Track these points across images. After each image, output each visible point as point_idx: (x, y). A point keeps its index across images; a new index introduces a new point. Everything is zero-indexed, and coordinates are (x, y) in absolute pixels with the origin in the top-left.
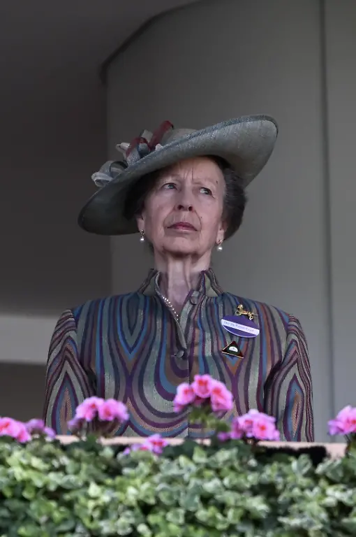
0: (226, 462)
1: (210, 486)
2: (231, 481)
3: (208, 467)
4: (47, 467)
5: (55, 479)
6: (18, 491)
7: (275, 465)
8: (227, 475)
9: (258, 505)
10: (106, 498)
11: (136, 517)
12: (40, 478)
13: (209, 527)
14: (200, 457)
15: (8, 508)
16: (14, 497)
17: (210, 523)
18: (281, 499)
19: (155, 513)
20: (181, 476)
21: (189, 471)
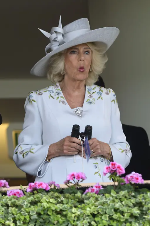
0: (123, 196)
1: (118, 205)
2: (125, 203)
3: (116, 198)
4: (56, 202)
5: (59, 207)
6: (46, 212)
7: (142, 195)
8: (124, 200)
9: (136, 211)
10: (79, 213)
11: (90, 219)
12: (54, 207)
13: (118, 221)
14: (113, 194)
15: (42, 218)
16: (44, 214)
17: (118, 219)
18: (144, 209)
19: (98, 216)
20: (107, 202)
21: (109, 199)
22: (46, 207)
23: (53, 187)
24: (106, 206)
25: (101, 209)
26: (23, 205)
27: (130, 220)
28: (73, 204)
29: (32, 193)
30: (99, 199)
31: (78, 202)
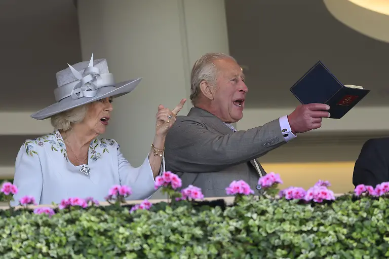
0: (181, 213)
1: (175, 224)
2: (184, 221)
3: (173, 215)
4: (98, 220)
5: (103, 226)
6: (86, 232)
7: (205, 212)
8: (182, 218)
9: (198, 232)
10: (127, 233)
11: (142, 241)
12: (96, 226)
13: (176, 244)
14: (169, 210)
15: (82, 240)
16: (84, 235)
17: (177, 242)
18: (209, 228)
19: (151, 238)
20: (161, 220)
21: (165, 217)
22: (86, 227)
23: (90, 204)
24: (161, 226)
25: (156, 229)
26: (57, 223)
27: (191, 243)
28: (120, 223)
29: (67, 210)
30: (152, 217)
31: (125, 220)
